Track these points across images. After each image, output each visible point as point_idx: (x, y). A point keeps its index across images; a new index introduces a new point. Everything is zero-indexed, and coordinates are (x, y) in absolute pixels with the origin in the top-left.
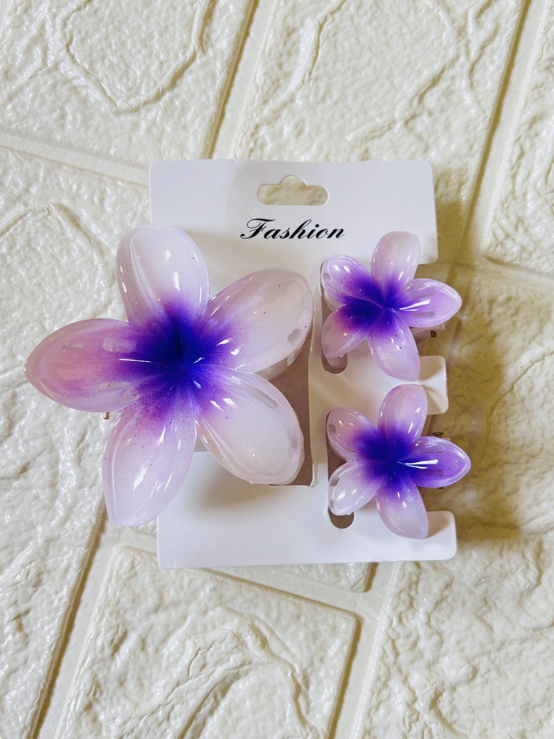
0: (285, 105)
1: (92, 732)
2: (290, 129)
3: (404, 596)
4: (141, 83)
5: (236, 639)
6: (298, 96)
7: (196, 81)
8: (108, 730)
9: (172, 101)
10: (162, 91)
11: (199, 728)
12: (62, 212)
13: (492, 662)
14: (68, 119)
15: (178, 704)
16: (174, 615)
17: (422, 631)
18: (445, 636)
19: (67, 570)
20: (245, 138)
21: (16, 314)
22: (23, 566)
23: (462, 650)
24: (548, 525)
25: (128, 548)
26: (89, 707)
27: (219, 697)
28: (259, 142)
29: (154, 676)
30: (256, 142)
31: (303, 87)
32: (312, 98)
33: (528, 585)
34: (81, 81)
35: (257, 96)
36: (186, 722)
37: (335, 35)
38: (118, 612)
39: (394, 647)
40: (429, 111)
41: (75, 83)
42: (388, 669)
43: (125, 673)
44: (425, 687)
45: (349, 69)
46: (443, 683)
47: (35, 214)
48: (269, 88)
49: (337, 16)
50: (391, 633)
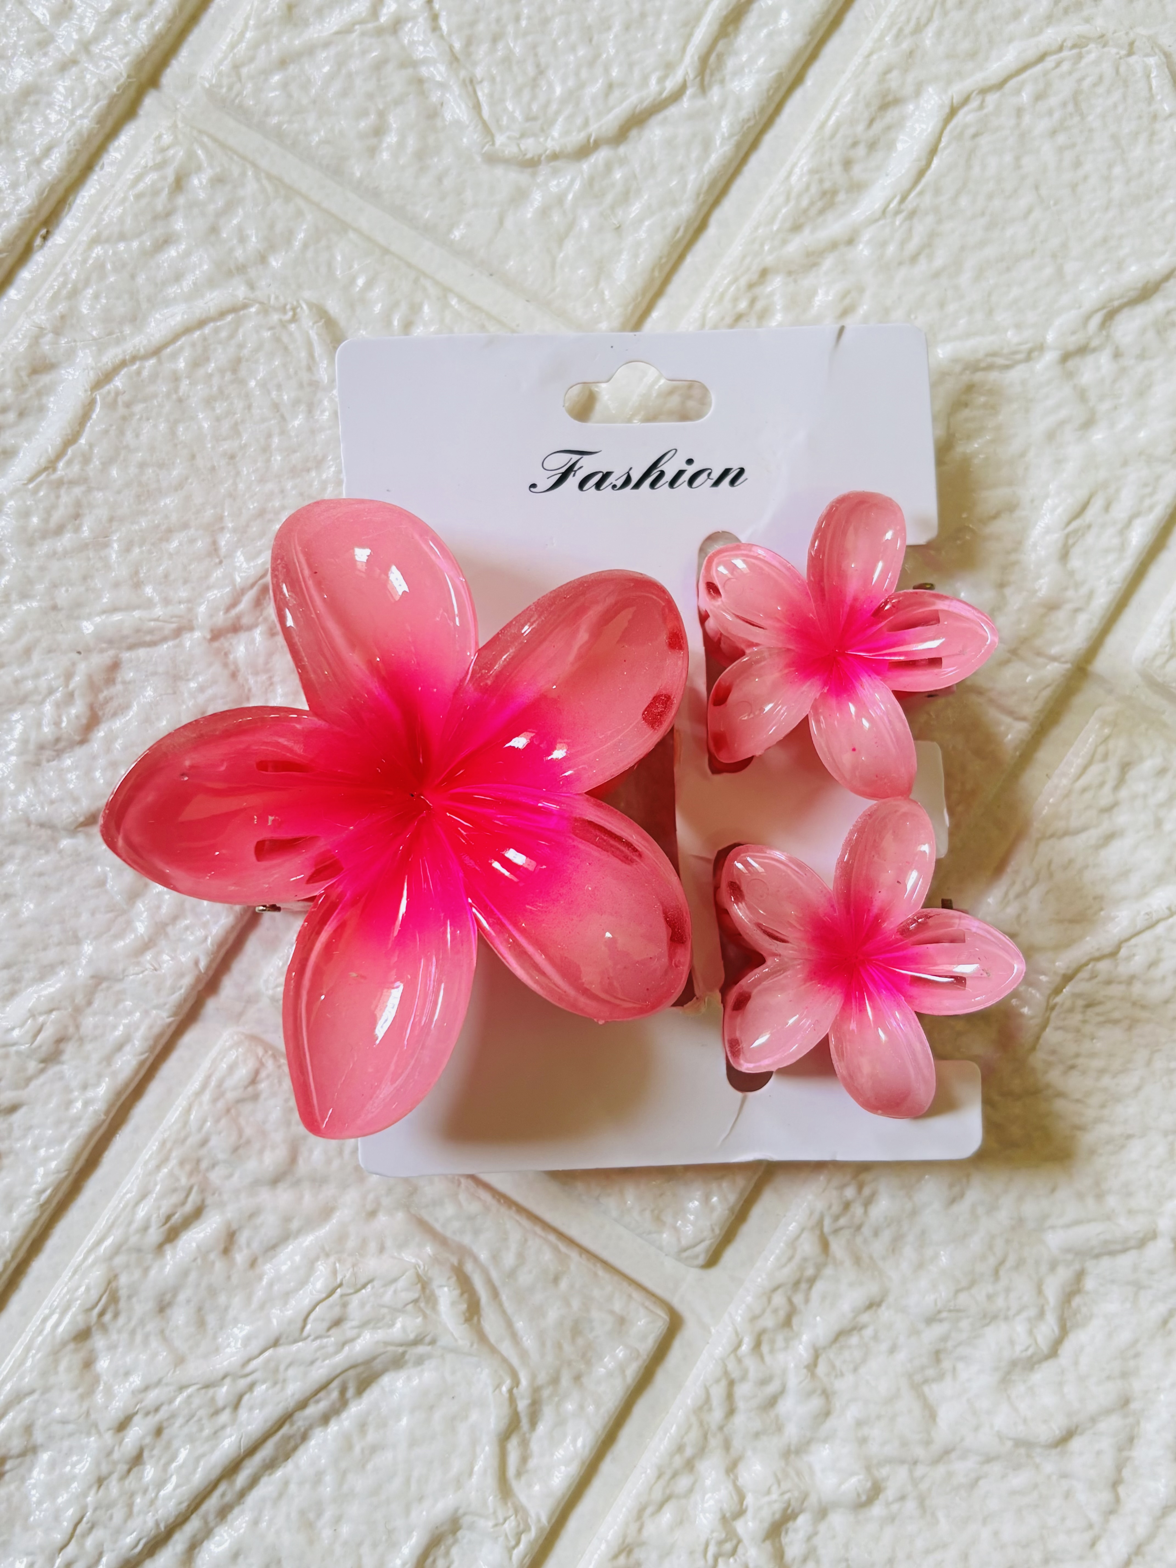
0: (833, 246)
1: (75, 1388)
2: (830, 298)
3: (779, 1299)
4: (558, 113)
5: (419, 1286)
6: (866, 236)
7: (670, 143)
8: (109, 1394)
9: (608, 168)
10: (596, 142)
11: (292, 1443)
12: (320, 324)
13: (915, 1482)
14: (389, 140)
15: (264, 1382)
16: (309, 1200)
17: (795, 1381)
18: (837, 1404)
19: (119, 1047)
20: (733, 288)
21: (168, 502)
22: (32, 1014)
23: (863, 1441)
24: (1106, 1242)
25: (254, 1039)
26: (83, 1335)
27: (350, 1392)
28: (759, 306)
29: (232, 1313)
30: (753, 302)
31: (881, 222)
32: (891, 249)
33: (1030, 1352)
34: (438, 72)
35: (784, 211)
36: (269, 1424)
37: (975, 136)
38: (198, 1161)
39: (730, 1396)
40: (1117, 348)
41: (424, 71)
42: (705, 1437)
43: (175, 1290)
44: (768, 1492)
45: (983, 214)
46: (805, 1496)
47: (265, 310)
48: (812, 203)
49: (992, 99)
50: (731, 1365)
